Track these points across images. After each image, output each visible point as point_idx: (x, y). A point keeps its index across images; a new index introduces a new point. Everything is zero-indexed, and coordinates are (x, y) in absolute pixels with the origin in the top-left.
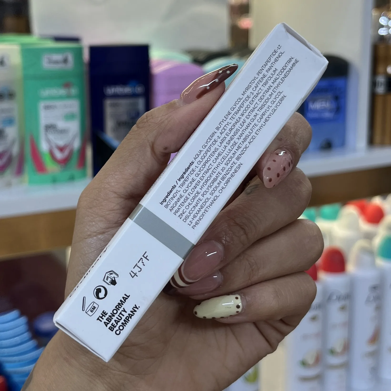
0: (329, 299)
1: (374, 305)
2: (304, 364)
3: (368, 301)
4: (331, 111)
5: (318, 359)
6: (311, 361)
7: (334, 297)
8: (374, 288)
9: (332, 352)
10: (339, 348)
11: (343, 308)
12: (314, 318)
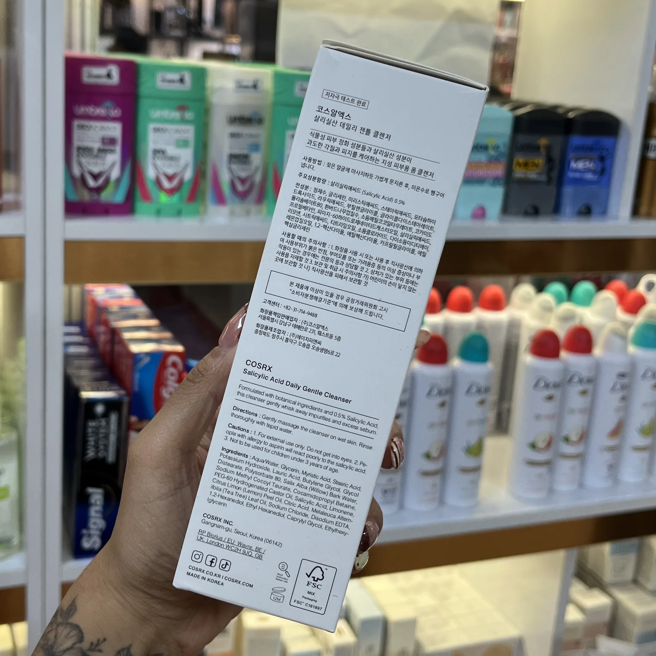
0: (570, 381)
1: (619, 395)
2: (533, 446)
3: (613, 389)
4: (594, 172)
5: (549, 444)
6: (541, 444)
7: (576, 379)
8: (622, 375)
9: (567, 440)
10: (574, 437)
11: (584, 393)
12: (550, 398)
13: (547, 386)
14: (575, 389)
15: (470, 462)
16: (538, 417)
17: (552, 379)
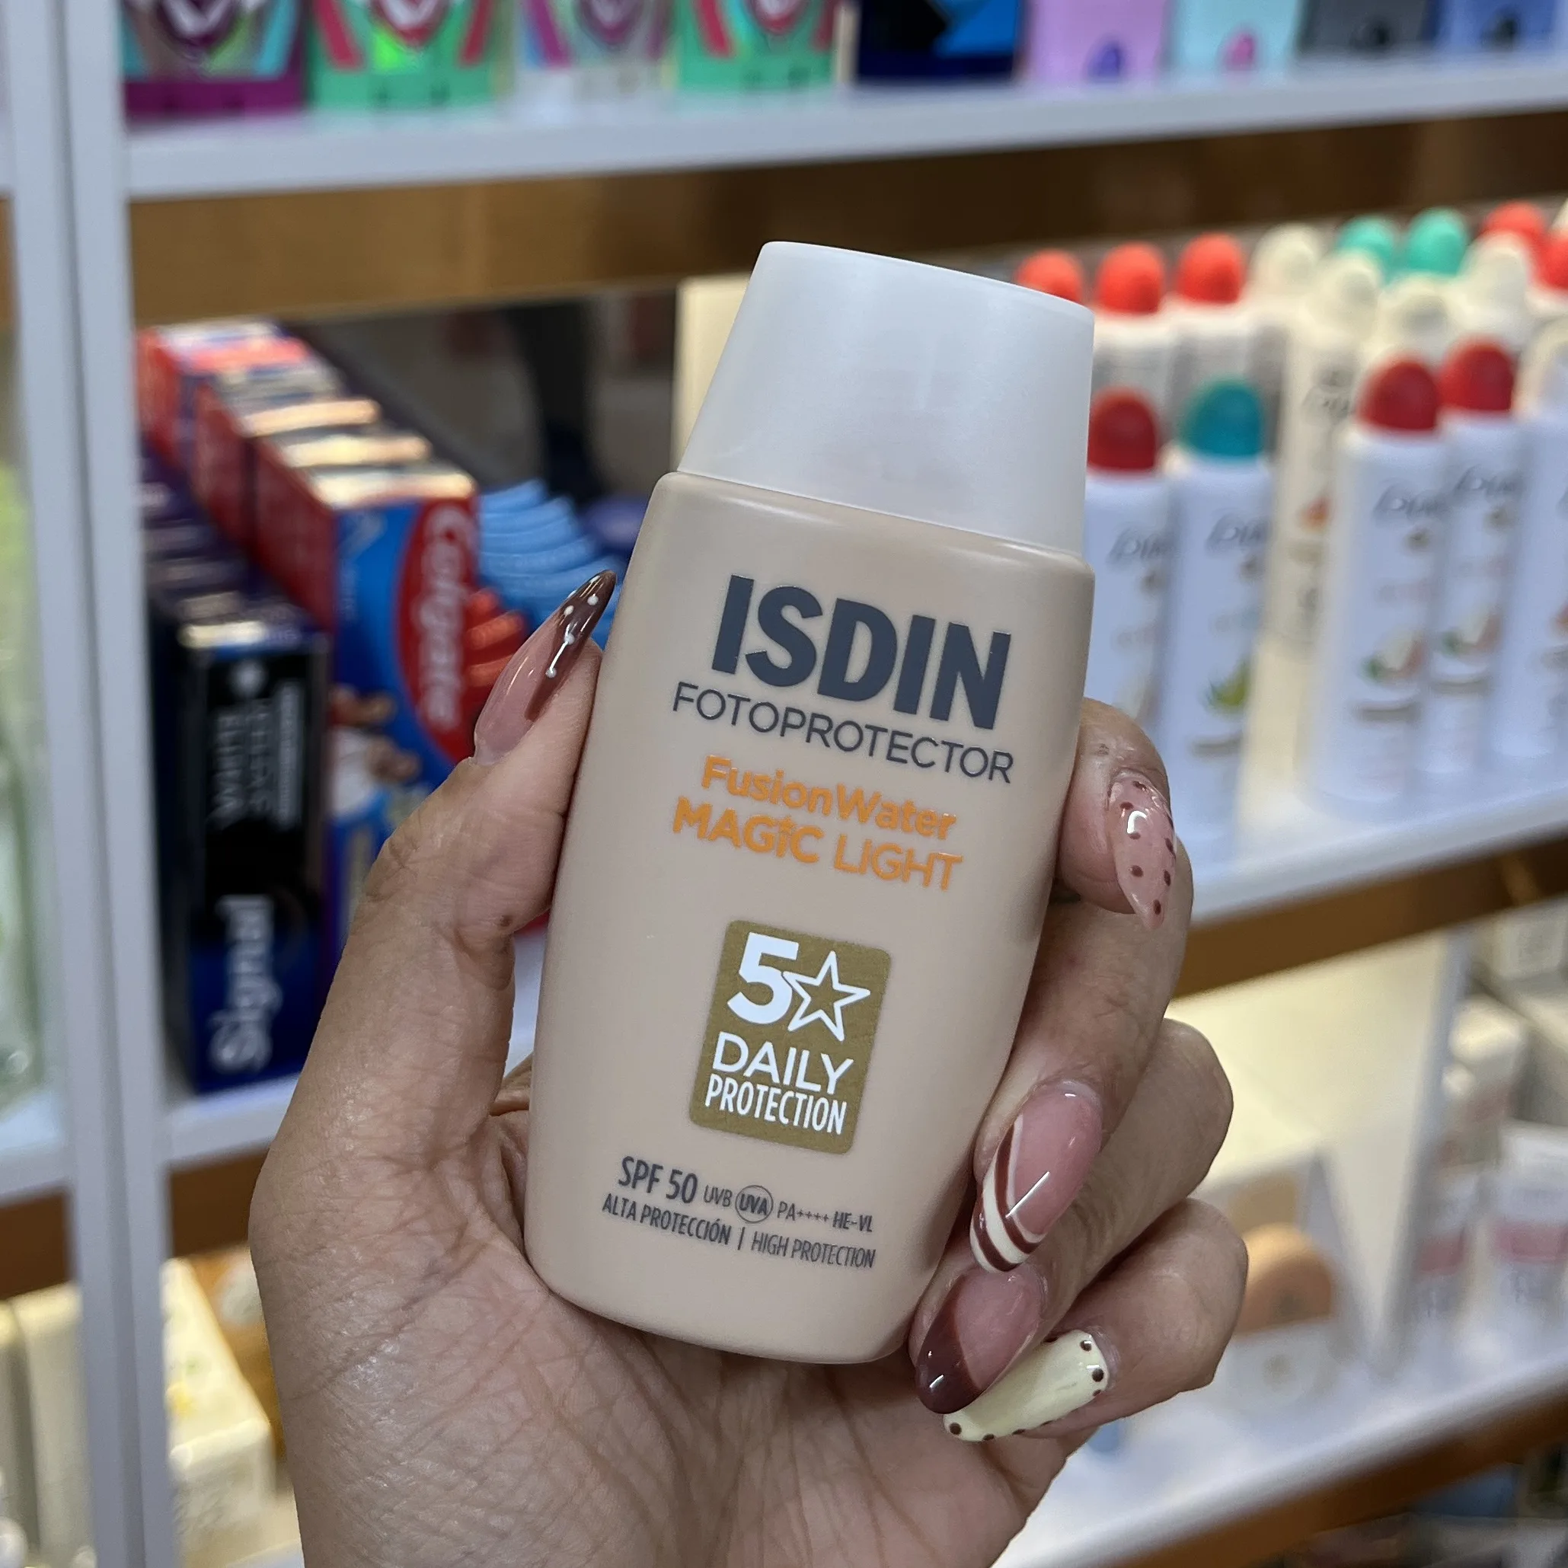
0: (1463, 487)
2: (1375, 670)
5: (1416, 661)
6: (1395, 660)
7: (1477, 484)
9: (1453, 644)
10: (1471, 633)
11: (1497, 518)
12: (1418, 541)
13: (1410, 508)
14: (1475, 513)
15: (1218, 727)
16: (1387, 593)
17: (1424, 487)
